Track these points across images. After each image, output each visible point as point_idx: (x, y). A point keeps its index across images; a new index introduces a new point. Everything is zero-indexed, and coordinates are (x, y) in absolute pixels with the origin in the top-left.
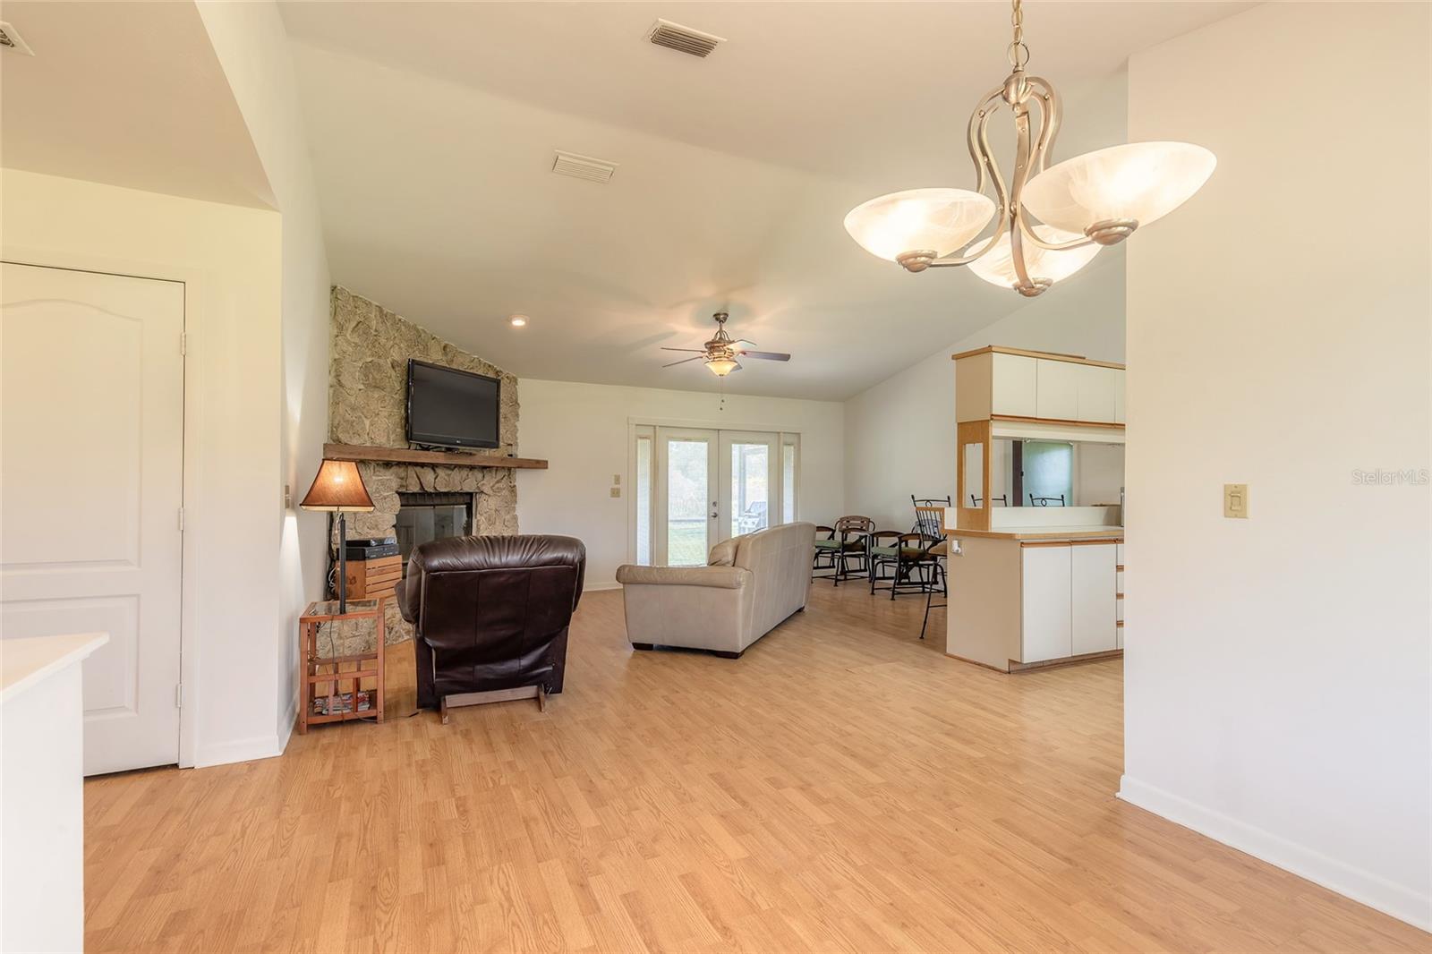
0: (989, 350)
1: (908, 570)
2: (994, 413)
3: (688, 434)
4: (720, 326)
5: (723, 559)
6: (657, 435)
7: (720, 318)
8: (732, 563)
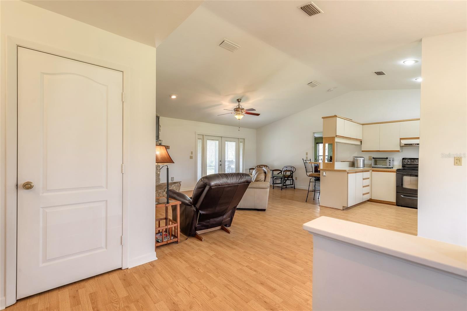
0: (335, 116)
1: (286, 181)
2: (337, 135)
3: (213, 138)
4: (239, 103)
5: (262, 179)
6: (203, 138)
7: (239, 101)
8: (264, 180)
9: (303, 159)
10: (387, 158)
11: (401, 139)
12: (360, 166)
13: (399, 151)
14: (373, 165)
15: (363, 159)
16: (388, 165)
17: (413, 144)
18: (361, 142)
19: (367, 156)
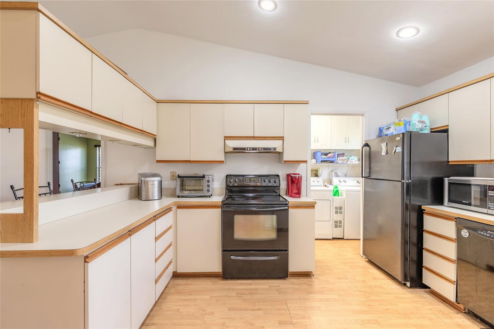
2: (41, 91)
9: (12, 187)
10: (204, 177)
11: (226, 138)
12: (153, 196)
13: (223, 161)
14: (178, 192)
15: (158, 179)
16: (206, 189)
17: (246, 149)
18: (155, 140)
19: (166, 172)
